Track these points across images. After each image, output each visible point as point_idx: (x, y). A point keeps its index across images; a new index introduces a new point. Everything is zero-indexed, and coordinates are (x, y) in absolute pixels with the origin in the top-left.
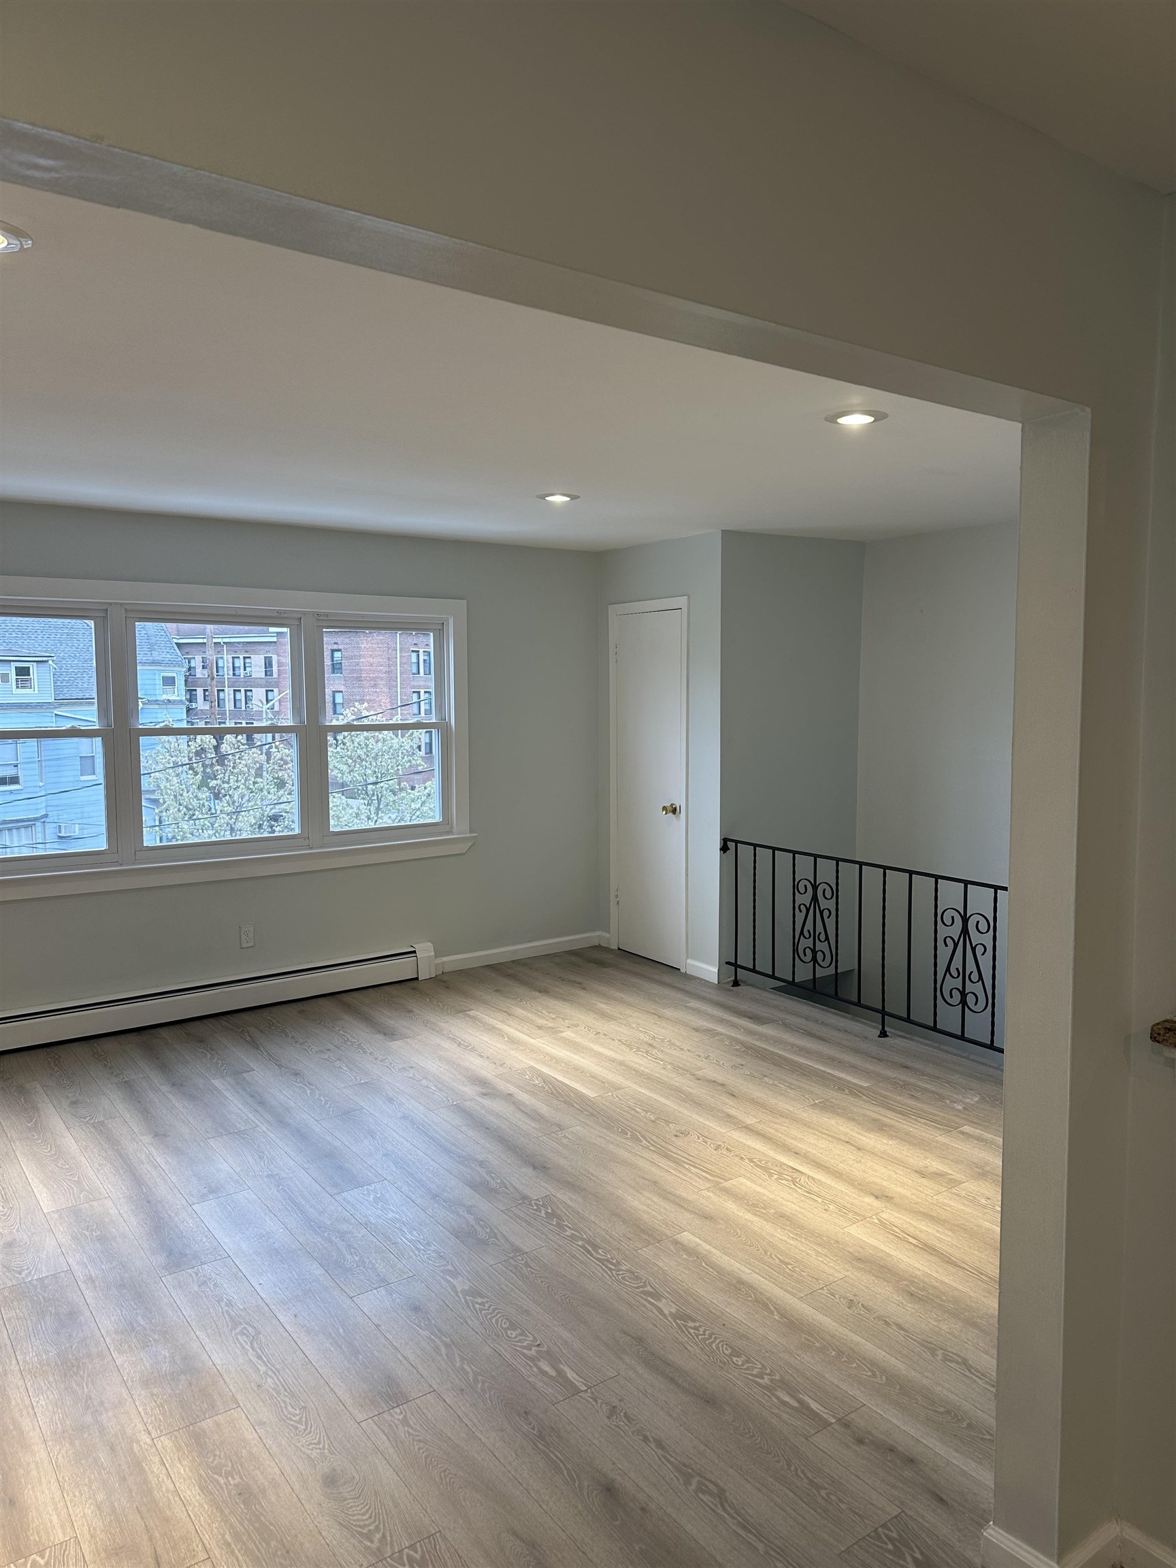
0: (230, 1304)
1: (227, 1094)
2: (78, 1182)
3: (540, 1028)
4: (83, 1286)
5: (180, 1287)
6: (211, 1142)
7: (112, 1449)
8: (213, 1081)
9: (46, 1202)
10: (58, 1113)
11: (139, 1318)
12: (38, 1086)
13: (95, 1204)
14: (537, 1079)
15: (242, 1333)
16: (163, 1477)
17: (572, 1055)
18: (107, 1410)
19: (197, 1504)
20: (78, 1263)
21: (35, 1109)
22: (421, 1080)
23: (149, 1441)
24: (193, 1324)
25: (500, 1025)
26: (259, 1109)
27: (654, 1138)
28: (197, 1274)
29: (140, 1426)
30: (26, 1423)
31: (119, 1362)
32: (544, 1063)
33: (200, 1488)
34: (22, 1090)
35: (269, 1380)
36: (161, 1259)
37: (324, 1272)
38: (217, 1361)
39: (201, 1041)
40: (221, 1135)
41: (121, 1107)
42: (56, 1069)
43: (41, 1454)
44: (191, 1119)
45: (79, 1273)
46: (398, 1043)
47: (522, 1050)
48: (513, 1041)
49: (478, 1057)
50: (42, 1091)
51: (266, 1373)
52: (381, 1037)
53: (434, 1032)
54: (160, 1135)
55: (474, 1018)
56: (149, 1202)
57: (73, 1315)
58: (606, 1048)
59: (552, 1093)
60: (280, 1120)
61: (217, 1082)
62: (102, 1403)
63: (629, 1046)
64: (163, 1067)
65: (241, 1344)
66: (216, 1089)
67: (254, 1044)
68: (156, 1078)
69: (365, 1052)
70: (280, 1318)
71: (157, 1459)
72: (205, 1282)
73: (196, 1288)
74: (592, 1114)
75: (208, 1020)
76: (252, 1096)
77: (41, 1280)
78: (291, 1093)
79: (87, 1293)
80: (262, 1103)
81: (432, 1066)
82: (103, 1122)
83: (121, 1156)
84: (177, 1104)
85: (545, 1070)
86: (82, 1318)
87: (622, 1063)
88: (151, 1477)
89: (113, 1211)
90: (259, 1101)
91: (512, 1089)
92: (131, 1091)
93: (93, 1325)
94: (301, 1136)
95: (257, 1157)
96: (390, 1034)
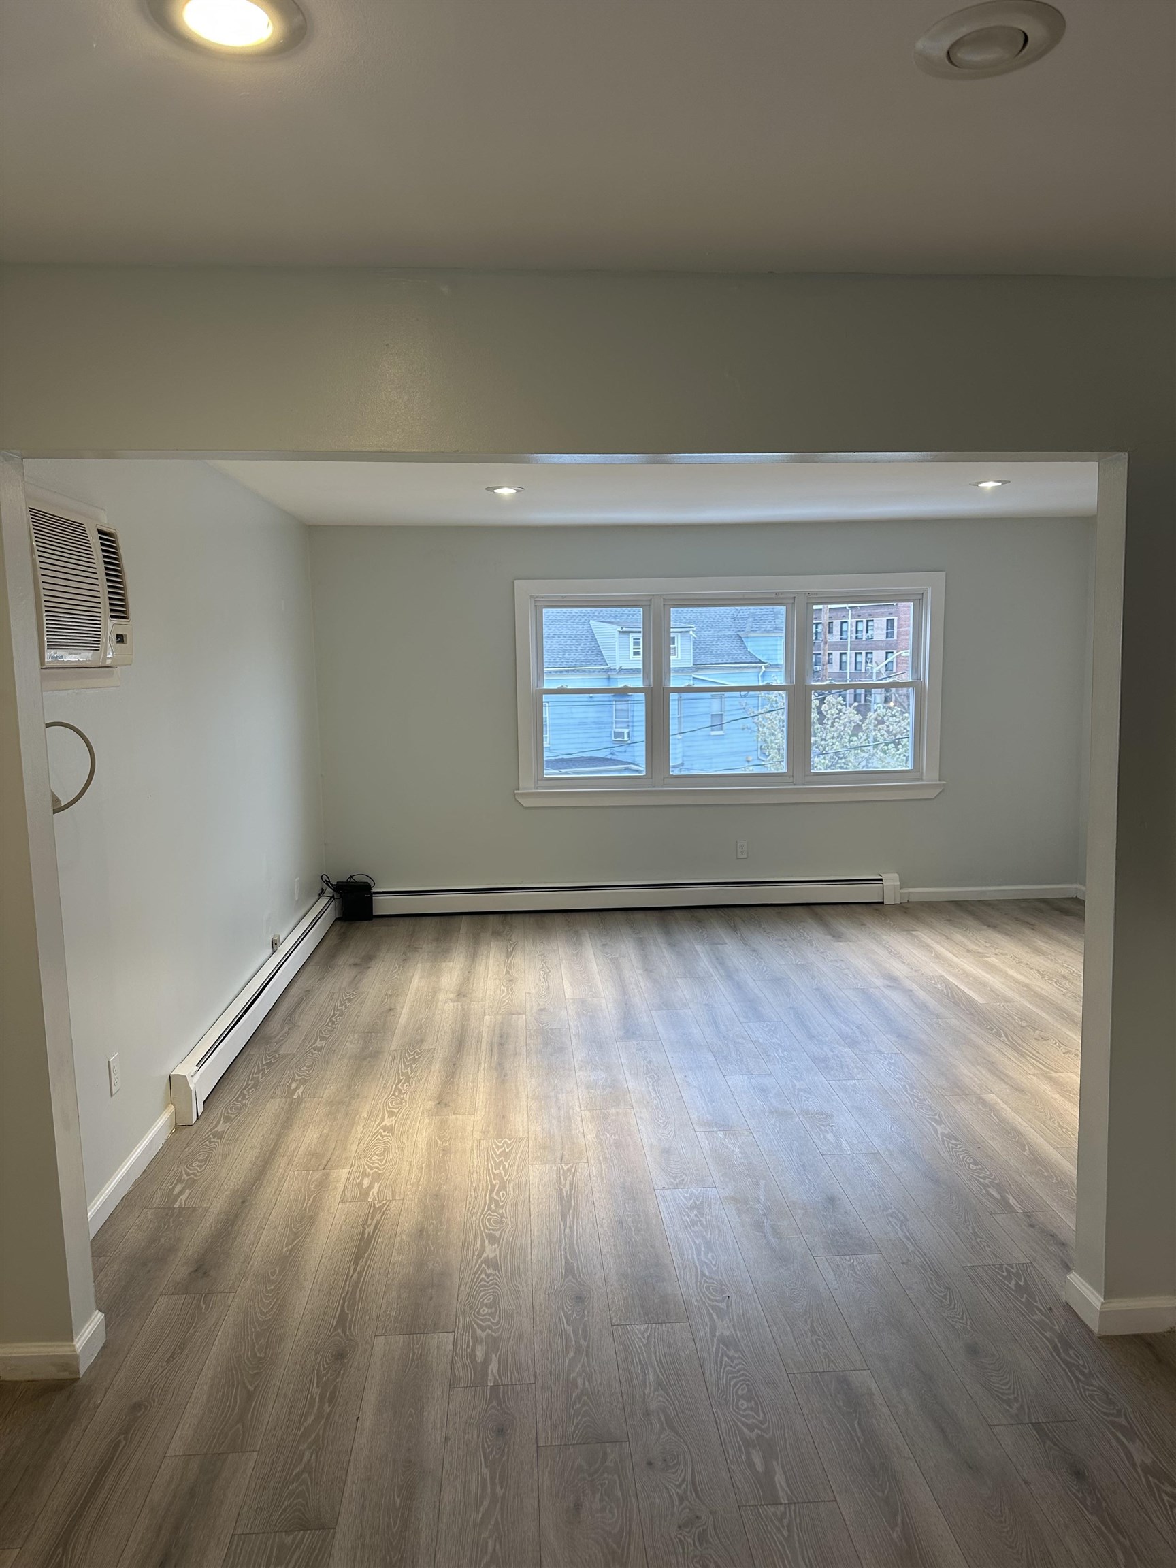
0: (650, 1062)
1: (702, 955)
2: (591, 987)
3: (969, 951)
4: (572, 1037)
5: (626, 1048)
6: (679, 980)
7: (559, 1109)
8: (696, 946)
9: (569, 992)
10: (593, 949)
11: (597, 1058)
12: (587, 932)
13: (595, 999)
14: (941, 984)
15: (650, 1077)
16: (580, 1126)
17: (985, 974)
18: (563, 1093)
19: (591, 1141)
20: (574, 1026)
21: (581, 944)
22: (844, 969)
23: (579, 1110)
24: (625, 1067)
25: (934, 945)
26: (719, 967)
27: (1015, 1037)
28: (637, 1044)
29: (577, 1103)
30: (521, 1089)
31: (578, 1074)
32: (954, 975)
33: (596, 1136)
34: (576, 932)
35: (655, 1101)
36: (621, 1033)
37: (714, 1059)
38: (630, 1086)
39: (699, 921)
40: (686, 977)
41: (631, 951)
42: (601, 924)
43: (524, 1102)
44: (671, 966)
45: (573, 1030)
46: (841, 944)
47: (942, 964)
48: (938, 956)
49: (901, 964)
50: (588, 935)
51: (655, 1098)
52: (829, 937)
53: (874, 941)
54: (648, 970)
55: (916, 937)
56: (626, 1004)
57: (562, 1049)
58: (1020, 973)
59: (947, 995)
60: (729, 976)
61: (698, 947)
62: (562, 1089)
63: (1043, 976)
64: (667, 933)
65: (647, 1082)
66: (696, 951)
67: (735, 928)
68: (661, 940)
69: (812, 945)
70: (676, 1075)
71: (580, 1119)
72: (640, 1049)
73: (634, 1051)
74: (972, 1014)
75: (710, 909)
76: (717, 959)
77: (552, 1029)
78: (745, 961)
79: (574, 1041)
80: (722, 964)
81: (860, 963)
82: (617, 958)
83: (620, 977)
84: (666, 956)
85: (952, 980)
86: (566, 1051)
87: (1026, 986)
88: (573, 1125)
89: (604, 1005)
90: (720, 961)
91: (914, 987)
92: (641, 943)
93: (571, 1055)
94: (739, 987)
95: (703, 993)
96: (838, 937)
